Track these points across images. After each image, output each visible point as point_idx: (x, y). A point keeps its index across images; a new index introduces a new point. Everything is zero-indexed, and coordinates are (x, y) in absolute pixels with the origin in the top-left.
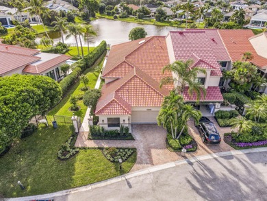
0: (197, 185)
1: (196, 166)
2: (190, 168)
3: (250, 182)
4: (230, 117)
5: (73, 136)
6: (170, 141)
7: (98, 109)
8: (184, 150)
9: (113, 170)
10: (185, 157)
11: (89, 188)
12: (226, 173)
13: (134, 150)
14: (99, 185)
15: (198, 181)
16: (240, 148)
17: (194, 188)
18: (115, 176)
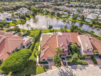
0: (60, 74)
1: (60, 70)
2: (59, 70)
3: (70, 73)
4: (70, 58)
5: (35, 63)
6: (56, 64)
7: (40, 57)
8: (58, 66)
9: (44, 71)
10: (58, 68)
11: (39, 74)
12: (66, 71)
13: (48, 66)
14: (41, 74)
15: (60, 73)
16: (70, 66)
17: (59, 74)
18: (44, 72)
